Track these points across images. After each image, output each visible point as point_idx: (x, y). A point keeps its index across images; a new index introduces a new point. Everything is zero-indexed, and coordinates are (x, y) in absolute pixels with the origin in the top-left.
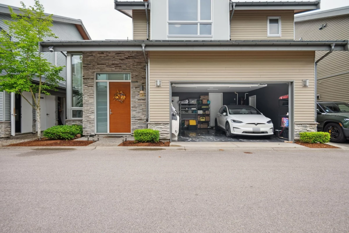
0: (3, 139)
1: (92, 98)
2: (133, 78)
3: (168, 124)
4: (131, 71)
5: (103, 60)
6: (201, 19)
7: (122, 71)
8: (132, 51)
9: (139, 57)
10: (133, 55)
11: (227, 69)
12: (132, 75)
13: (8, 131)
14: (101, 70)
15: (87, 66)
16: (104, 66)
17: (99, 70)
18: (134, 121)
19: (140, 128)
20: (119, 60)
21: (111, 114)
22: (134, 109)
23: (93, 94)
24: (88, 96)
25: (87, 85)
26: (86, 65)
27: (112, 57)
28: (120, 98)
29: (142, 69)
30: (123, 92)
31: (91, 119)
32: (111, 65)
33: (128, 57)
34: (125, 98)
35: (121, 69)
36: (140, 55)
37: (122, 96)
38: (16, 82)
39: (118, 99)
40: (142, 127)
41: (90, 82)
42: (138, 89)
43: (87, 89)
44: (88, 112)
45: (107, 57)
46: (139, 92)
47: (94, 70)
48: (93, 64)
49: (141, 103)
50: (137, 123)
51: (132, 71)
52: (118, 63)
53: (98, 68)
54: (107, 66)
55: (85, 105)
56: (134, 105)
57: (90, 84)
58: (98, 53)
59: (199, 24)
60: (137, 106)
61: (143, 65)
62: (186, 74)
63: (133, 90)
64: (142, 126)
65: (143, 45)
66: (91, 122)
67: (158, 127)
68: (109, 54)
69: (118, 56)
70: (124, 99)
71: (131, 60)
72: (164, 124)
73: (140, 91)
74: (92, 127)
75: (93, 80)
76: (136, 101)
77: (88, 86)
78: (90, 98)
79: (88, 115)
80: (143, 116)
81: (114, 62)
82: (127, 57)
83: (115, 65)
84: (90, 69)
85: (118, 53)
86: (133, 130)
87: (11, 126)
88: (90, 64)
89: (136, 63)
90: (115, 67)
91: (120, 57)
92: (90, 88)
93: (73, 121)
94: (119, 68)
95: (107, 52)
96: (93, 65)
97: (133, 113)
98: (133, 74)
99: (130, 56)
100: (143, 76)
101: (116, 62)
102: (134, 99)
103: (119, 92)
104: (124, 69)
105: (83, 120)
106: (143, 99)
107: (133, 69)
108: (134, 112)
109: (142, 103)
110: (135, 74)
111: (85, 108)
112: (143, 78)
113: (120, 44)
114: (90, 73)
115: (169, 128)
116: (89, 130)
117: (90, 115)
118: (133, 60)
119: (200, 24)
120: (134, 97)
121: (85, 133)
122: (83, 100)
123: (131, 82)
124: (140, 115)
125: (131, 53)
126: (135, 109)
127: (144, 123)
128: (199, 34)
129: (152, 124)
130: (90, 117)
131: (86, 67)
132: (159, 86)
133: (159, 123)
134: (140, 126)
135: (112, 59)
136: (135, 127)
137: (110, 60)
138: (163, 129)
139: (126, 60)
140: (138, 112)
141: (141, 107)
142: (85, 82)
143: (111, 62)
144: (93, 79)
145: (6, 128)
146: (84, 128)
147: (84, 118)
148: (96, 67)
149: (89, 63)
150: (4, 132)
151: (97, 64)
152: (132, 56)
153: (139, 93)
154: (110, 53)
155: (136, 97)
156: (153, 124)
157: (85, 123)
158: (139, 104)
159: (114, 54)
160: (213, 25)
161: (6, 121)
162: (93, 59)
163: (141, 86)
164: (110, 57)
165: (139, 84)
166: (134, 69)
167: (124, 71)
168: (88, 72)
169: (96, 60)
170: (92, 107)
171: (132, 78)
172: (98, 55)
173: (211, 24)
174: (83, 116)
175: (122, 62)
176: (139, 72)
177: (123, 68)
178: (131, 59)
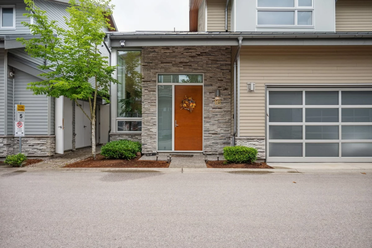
0: (48, 158)
1: (153, 105)
2: (206, 80)
3: (264, 139)
4: (204, 71)
5: (168, 57)
6: (299, 5)
7: (193, 71)
8: (206, 46)
9: (215, 54)
10: (207, 51)
11: (339, 68)
12: (205, 76)
13: (53, 147)
14: (166, 70)
15: (148, 64)
16: (170, 65)
17: (163, 70)
18: (207, 135)
19: (214, 145)
20: (189, 57)
21: (177, 126)
22: (207, 120)
23: (155, 101)
24: (149, 103)
25: (147, 90)
26: (146, 64)
27: (180, 54)
28: (188, 106)
29: (218, 69)
30: (192, 99)
31: (153, 133)
32: (178, 63)
33: (201, 53)
34: (195, 106)
35: (191, 69)
36: (216, 51)
37: (191, 103)
38: (79, 85)
39: (185, 107)
40: (217, 143)
41: (151, 86)
42: (213, 95)
43: (147, 94)
44: (148, 124)
45: (174, 54)
46: (214, 98)
47: (156, 71)
48: (156, 62)
49: (216, 112)
50: (211, 138)
51: (206, 71)
52: (188, 61)
53: (162, 68)
54: (173, 65)
55: (145, 115)
56: (208, 115)
57: (151, 87)
58: (162, 49)
59: (296, 11)
60: (211, 115)
61: (220, 64)
62: (287, 75)
63: (206, 95)
64: (218, 141)
65: (241, 38)
66: (153, 137)
67: (251, 144)
68: (176, 50)
69: (187, 53)
70: (193, 107)
71: (204, 57)
72: (258, 139)
73: (216, 96)
74: (153, 143)
75: (155, 83)
76: (210, 110)
77: (149, 91)
78: (151, 105)
79: (148, 128)
80: (219, 129)
81: (182, 60)
82: (199, 53)
83: (184, 64)
84: (152, 69)
85: (188, 48)
86: (206, 147)
87: (55, 141)
88: (152, 63)
89: (210, 61)
90: (183, 66)
91: (191, 53)
92: (151, 93)
93: (119, 135)
94: (189, 68)
95: (173, 47)
96: (156, 64)
97: (205, 126)
98: (207, 75)
99: (202, 52)
100: (220, 78)
101: (185, 60)
102: (208, 108)
103: (188, 98)
104: (195, 69)
105: (142, 134)
106: (220, 107)
107: (206, 68)
108: (207, 123)
109: (218, 112)
110: (209, 75)
111: (145, 119)
112: (219, 80)
113: (211, 37)
114: (151, 74)
115: (265, 145)
116: (150, 147)
117: (151, 127)
118: (206, 57)
119: (298, 11)
120: (207, 105)
121: (145, 151)
122: (142, 108)
123: (205, 85)
124: (215, 127)
125: (204, 49)
126: (209, 121)
127: (220, 138)
128: (296, 24)
129: (242, 140)
130: (151, 130)
131: (147, 67)
132: (252, 91)
133: (252, 138)
134: (216, 142)
135: (179, 56)
136: (208, 143)
137: (178, 58)
138: (256, 146)
139: (198, 57)
140: (212, 124)
141: (216, 118)
142: (145, 85)
143: (178, 60)
144: (155, 81)
145: (52, 144)
146: (144, 144)
147: (143, 132)
148: (160, 66)
149: (150, 61)
150: (50, 149)
151: (160, 63)
152: (205, 53)
153: (214, 100)
154: (177, 48)
155: (210, 105)
156: (245, 139)
157: (144, 137)
158: (213, 114)
159: (182, 49)
160: (314, 12)
161: (51, 135)
162: (156, 56)
163: (218, 91)
164: (177, 54)
165: (214, 87)
166: (208, 68)
167: (195, 71)
168: (149, 72)
169: (159, 58)
170: (154, 118)
171: (204, 80)
172: (163, 51)
173: (312, 11)
174: (142, 129)
175: (193, 60)
176: (215, 73)
177: (193, 67)
178: (204, 55)
